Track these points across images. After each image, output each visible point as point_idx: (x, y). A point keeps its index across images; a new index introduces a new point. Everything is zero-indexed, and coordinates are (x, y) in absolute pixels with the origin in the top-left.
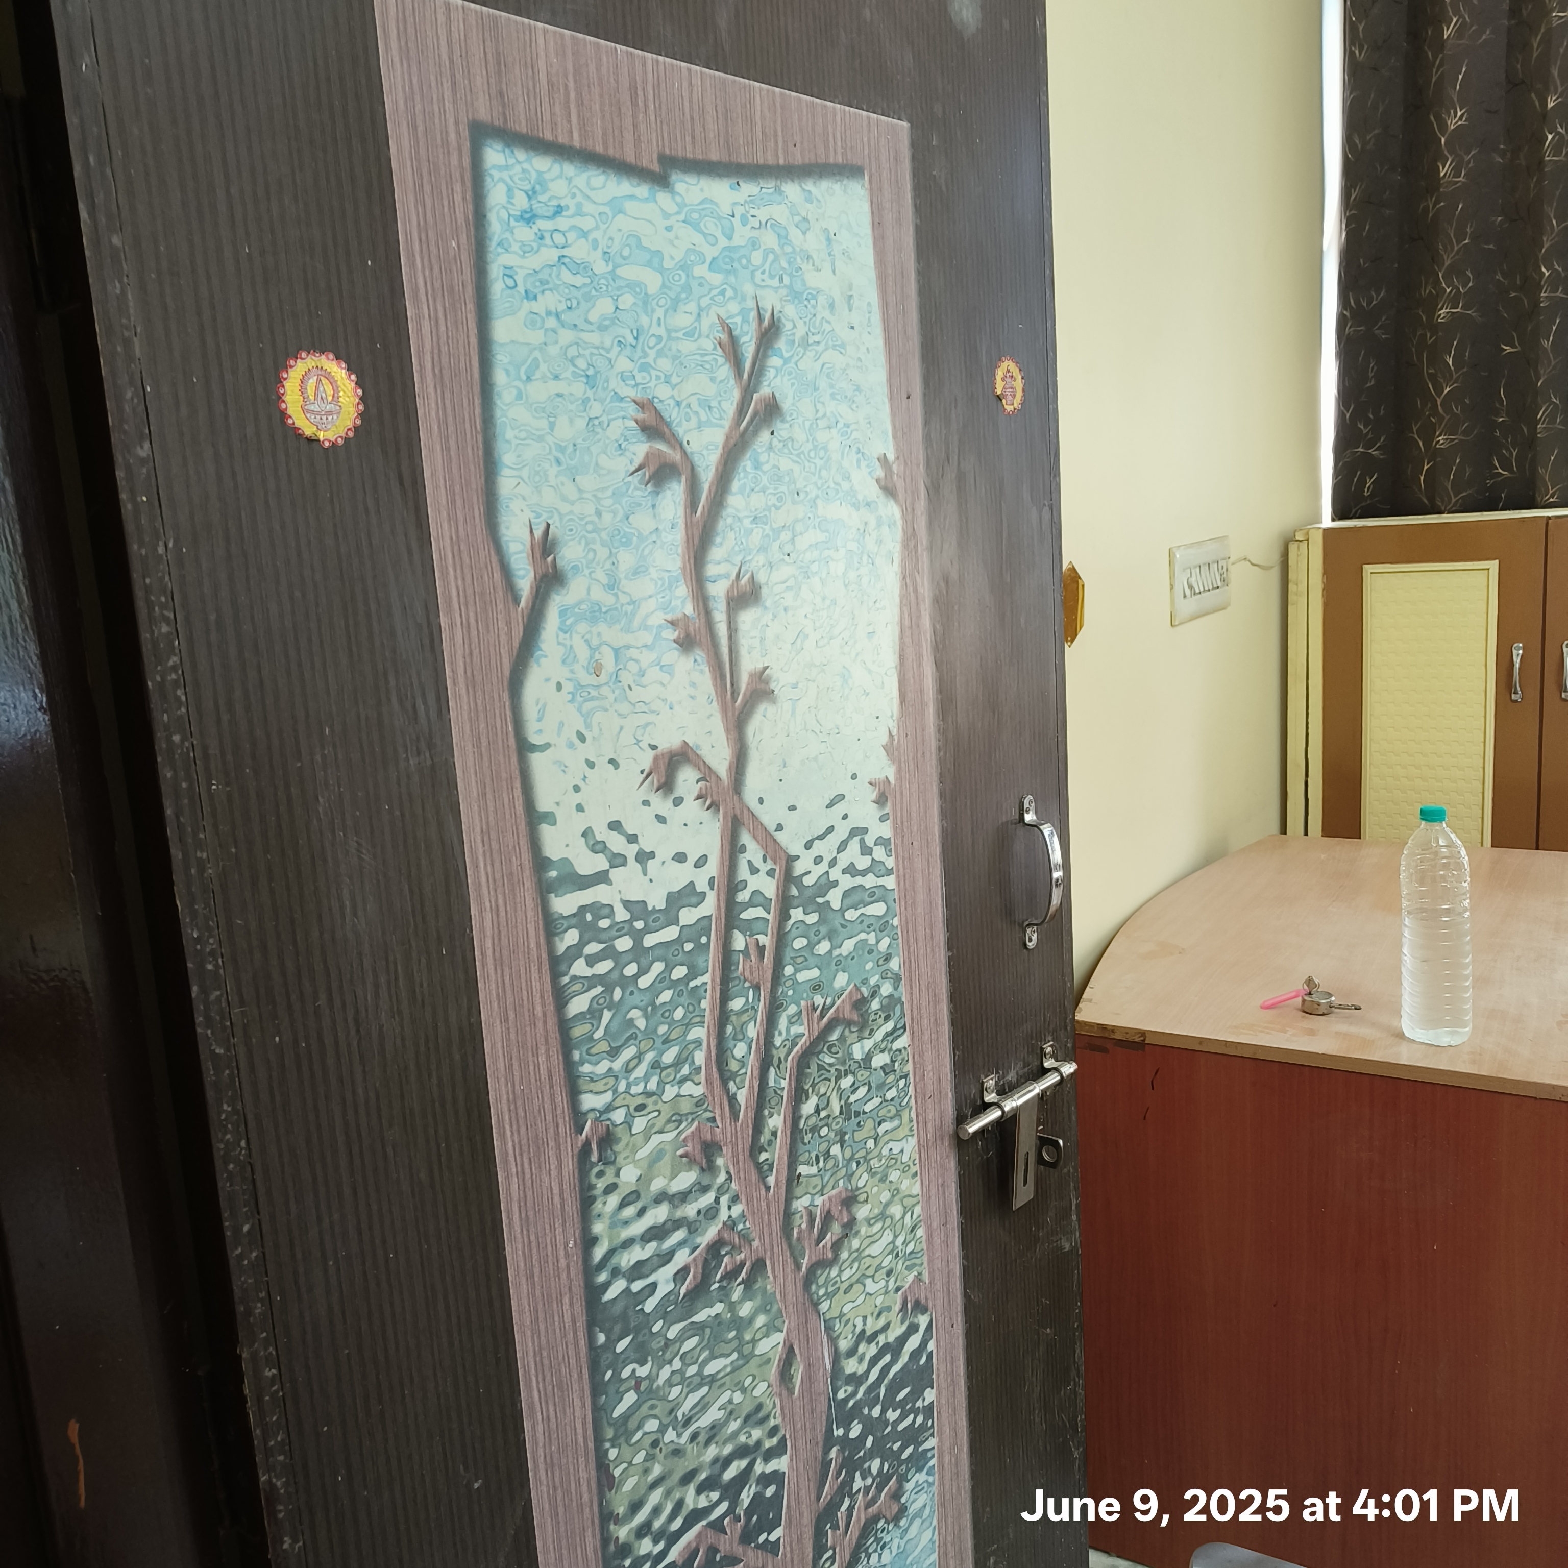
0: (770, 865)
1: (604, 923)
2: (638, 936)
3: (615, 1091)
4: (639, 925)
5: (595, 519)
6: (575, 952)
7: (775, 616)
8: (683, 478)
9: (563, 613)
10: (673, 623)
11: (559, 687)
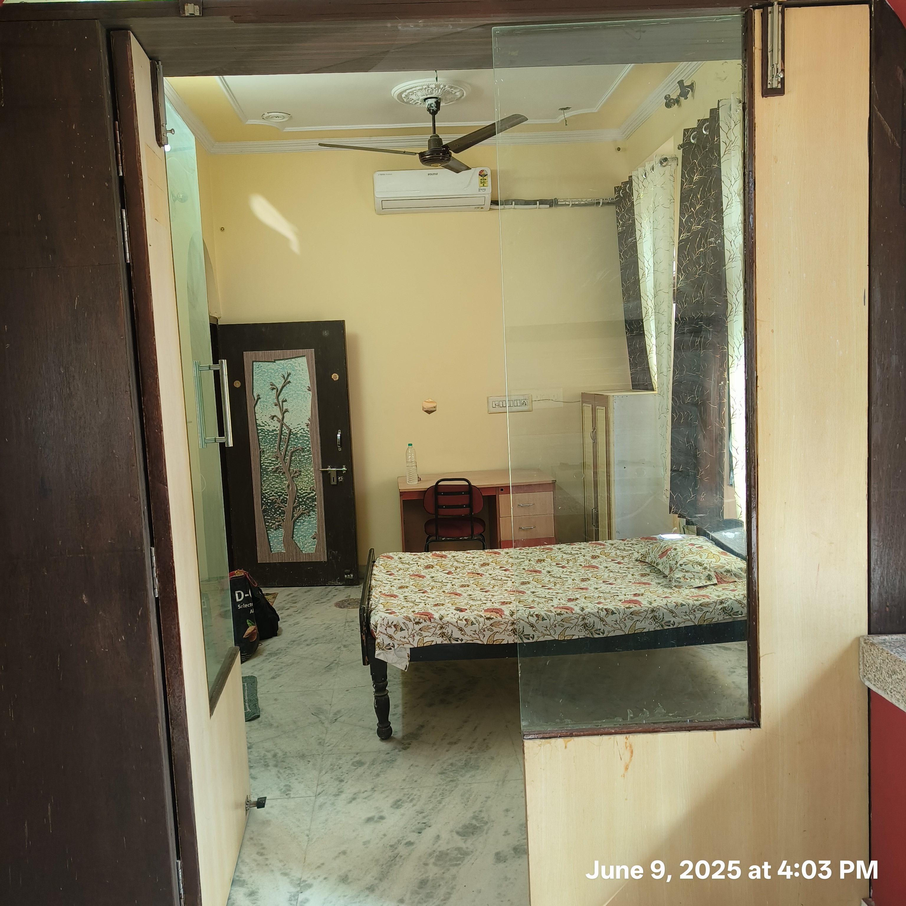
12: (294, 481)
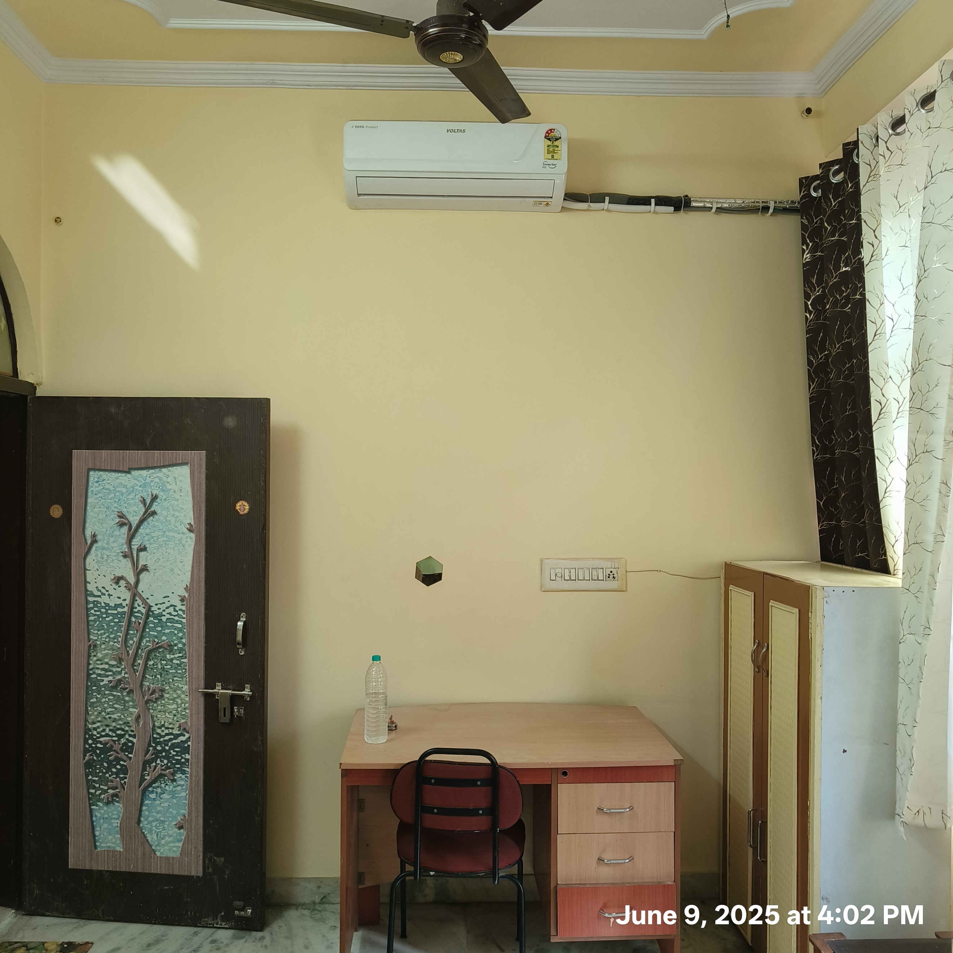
0: (144, 606)
1: (99, 605)
2: (107, 610)
3: (98, 638)
4: (107, 608)
5: (106, 532)
6: (92, 608)
7: (150, 554)
8: (128, 526)
9: (96, 548)
10: (122, 552)
11: (94, 560)
12: (149, 709)
